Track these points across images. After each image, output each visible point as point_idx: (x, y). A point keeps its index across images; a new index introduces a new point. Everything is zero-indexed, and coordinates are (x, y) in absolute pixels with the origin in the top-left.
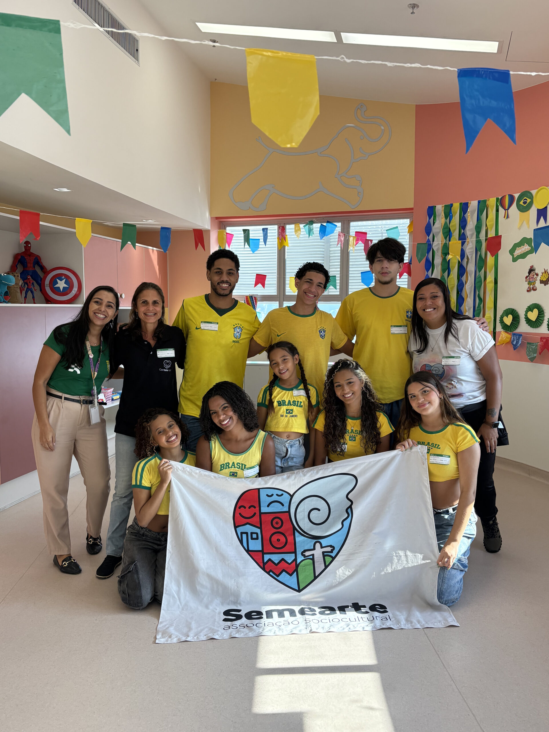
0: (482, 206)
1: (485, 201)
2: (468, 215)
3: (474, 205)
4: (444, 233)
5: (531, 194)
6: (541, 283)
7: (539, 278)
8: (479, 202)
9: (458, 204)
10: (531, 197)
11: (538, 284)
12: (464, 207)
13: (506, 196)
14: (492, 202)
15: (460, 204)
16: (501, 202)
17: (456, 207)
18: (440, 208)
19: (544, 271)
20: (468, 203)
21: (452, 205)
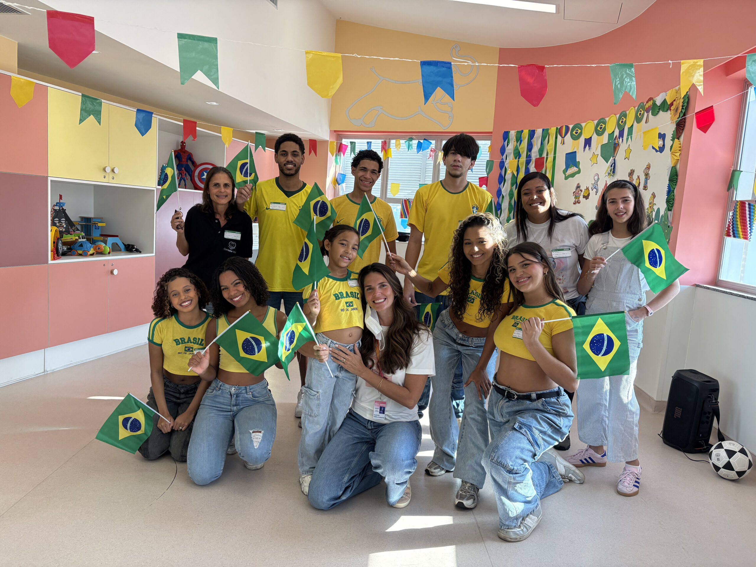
0: (546, 133)
1: (548, 130)
2: (534, 140)
3: (539, 132)
4: (514, 154)
5: (581, 125)
6: (583, 198)
7: (582, 194)
8: (543, 130)
9: (527, 131)
10: (581, 129)
11: (581, 199)
12: (532, 134)
13: (563, 126)
14: (553, 130)
15: (529, 131)
16: (559, 131)
17: (526, 133)
18: (513, 134)
19: (586, 188)
20: (534, 130)
21: (522, 131)
